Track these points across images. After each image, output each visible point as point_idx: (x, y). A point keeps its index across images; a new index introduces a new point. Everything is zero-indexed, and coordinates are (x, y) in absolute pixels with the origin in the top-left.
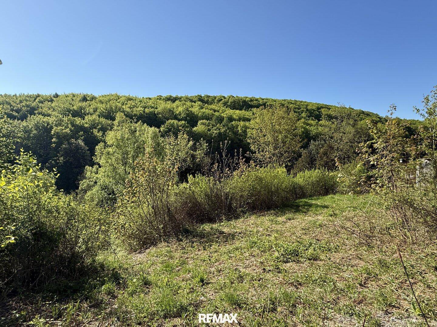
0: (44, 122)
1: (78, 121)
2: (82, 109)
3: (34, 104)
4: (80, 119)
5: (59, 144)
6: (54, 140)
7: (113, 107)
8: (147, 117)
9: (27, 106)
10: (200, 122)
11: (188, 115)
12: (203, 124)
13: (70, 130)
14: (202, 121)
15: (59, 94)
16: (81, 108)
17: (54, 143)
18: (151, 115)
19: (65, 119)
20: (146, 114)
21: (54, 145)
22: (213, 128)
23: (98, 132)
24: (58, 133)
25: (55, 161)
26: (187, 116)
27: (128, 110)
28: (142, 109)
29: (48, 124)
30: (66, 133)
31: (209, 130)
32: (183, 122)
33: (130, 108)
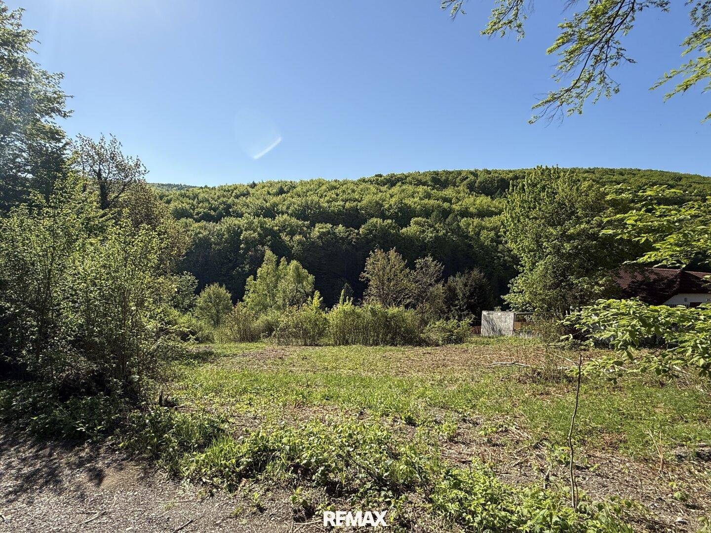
0: (235, 225)
1: (269, 222)
2: (274, 207)
3: (230, 201)
4: (270, 219)
5: (247, 250)
6: (242, 246)
7: (309, 202)
8: (346, 214)
9: (224, 203)
10: (413, 220)
11: (401, 209)
12: (416, 223)
13: (259, 234)
14: (416, 219)
15: (256, 182)
16: (275, 205)
17: (242, 249)
18: (353, 210)
19: (256, 220)
20: (346, 210)
21: (242, 251)
22: (428, 229)
23: (286, 236)
24: (246, 238)
25: (242, 268)
26: (398, 211)
27: (326, 205)
28: (342, 203)
29: (239, 228)
30: (254, 237)
31: (424, 231)
32: (389, 221)
33: (328, 202)
